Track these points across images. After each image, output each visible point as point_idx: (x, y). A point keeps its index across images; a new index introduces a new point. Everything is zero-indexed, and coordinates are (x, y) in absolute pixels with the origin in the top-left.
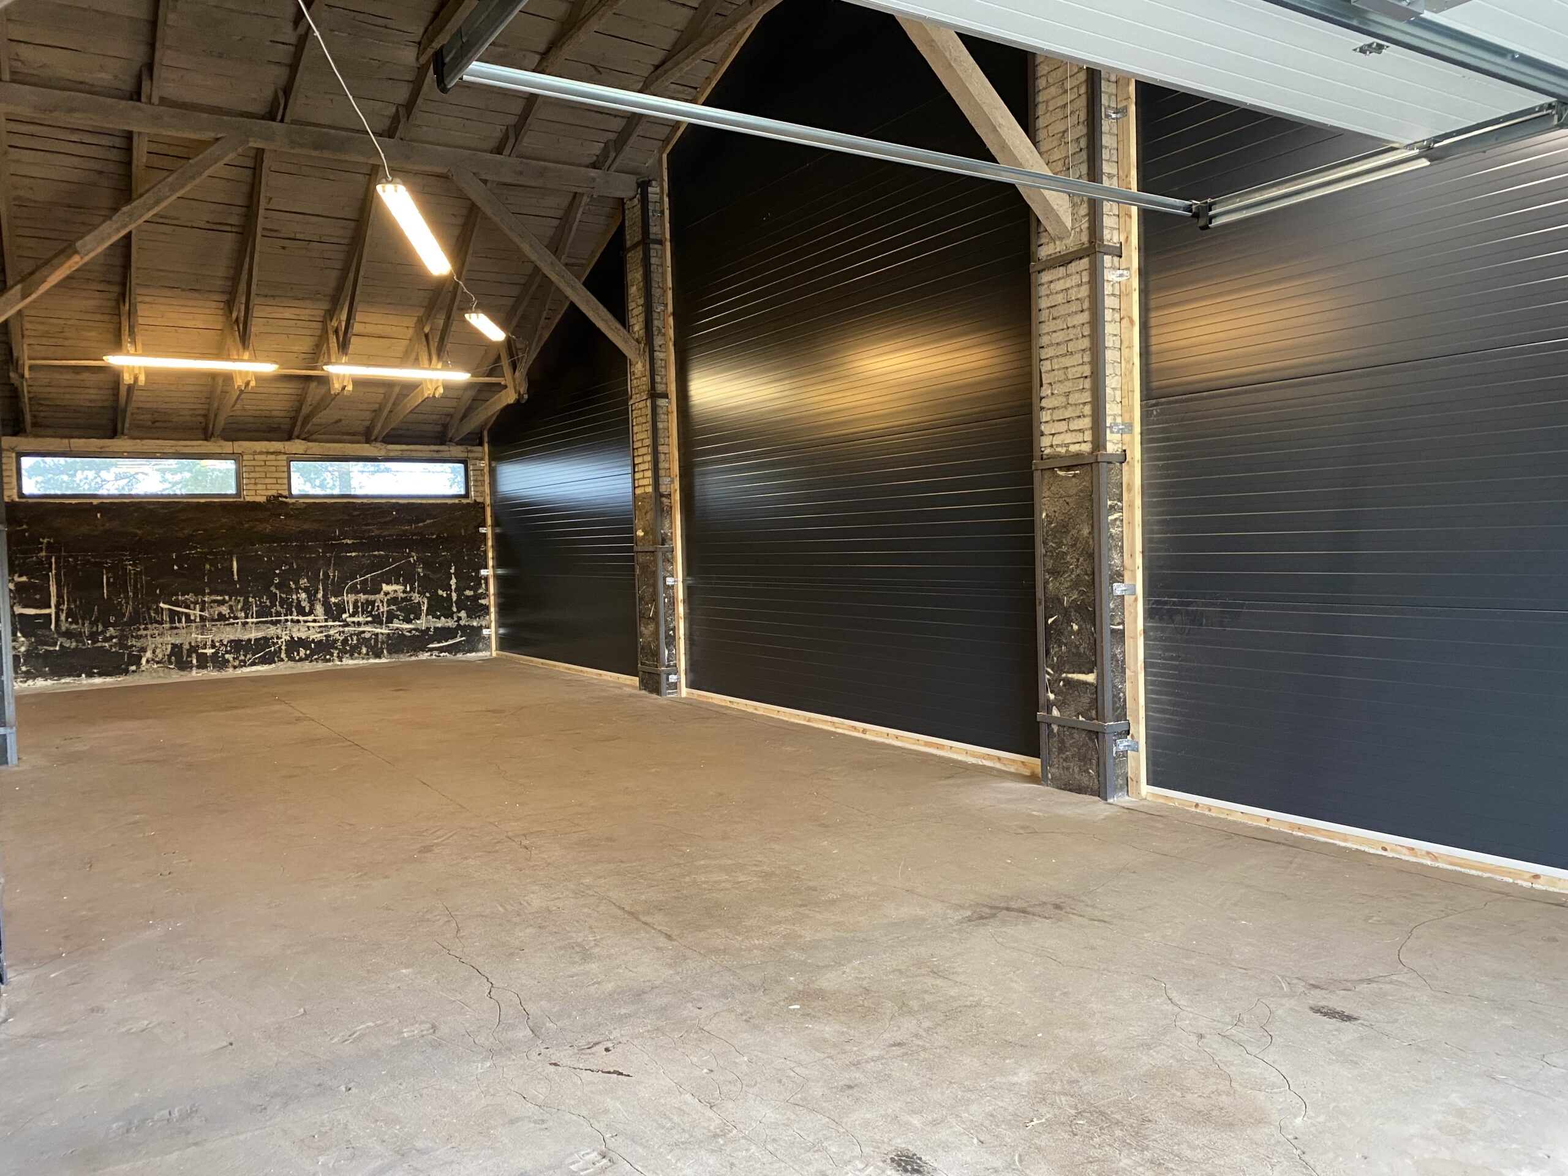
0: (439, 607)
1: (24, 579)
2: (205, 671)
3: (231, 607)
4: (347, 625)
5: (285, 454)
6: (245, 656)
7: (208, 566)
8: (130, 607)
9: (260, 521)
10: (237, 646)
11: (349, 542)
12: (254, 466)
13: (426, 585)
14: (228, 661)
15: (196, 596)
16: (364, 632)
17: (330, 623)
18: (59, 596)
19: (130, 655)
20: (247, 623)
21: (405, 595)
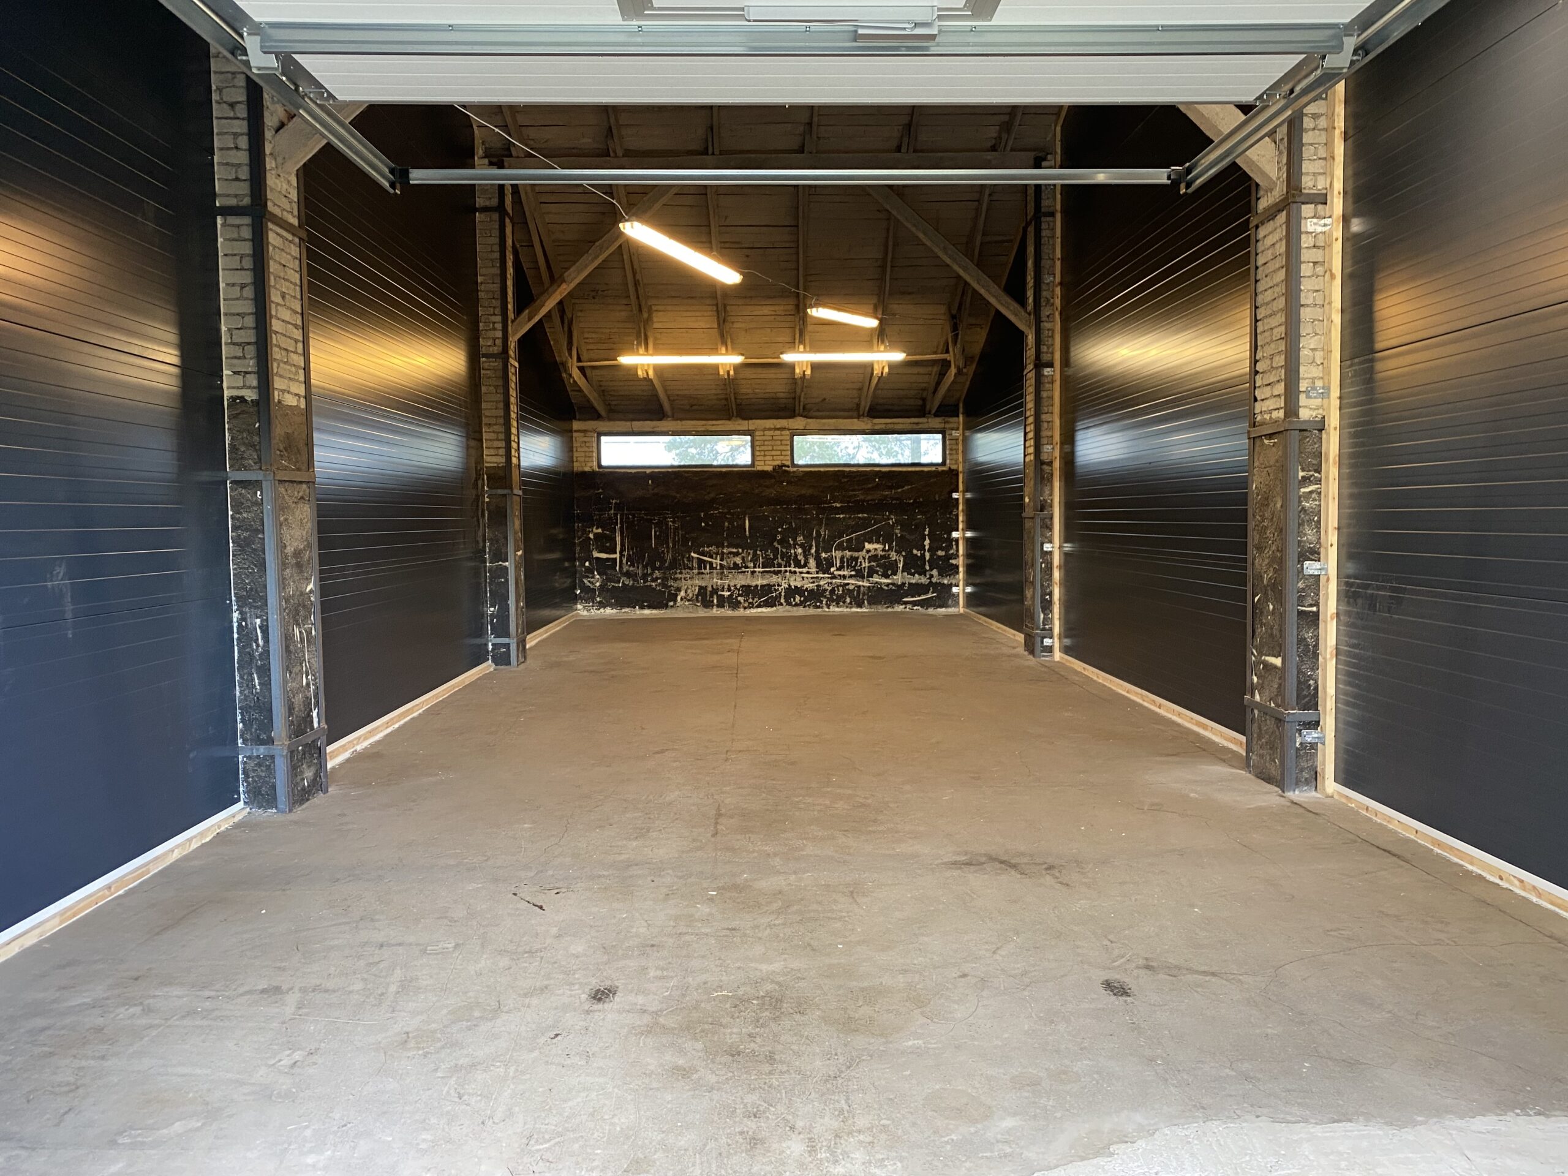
0: (914, 565)
1: (600, 530)
2: (723, 610)
3: (743, 558)
4: (834, 577)
5: (789, 430)
6: (753, 599)
7: (726, 524)
8: (670, 555)
9: (767, 487)
10: (747, 590)
11: (838, 505)
12: (764, 441)
13: (903, 545)
14: (740, 602)
15: (717, 547)
16: (848, 584)
17: (821, 575)
18: (622, 545)
19: (670, 594)
20: (755, 572)
21: (884, 553)
